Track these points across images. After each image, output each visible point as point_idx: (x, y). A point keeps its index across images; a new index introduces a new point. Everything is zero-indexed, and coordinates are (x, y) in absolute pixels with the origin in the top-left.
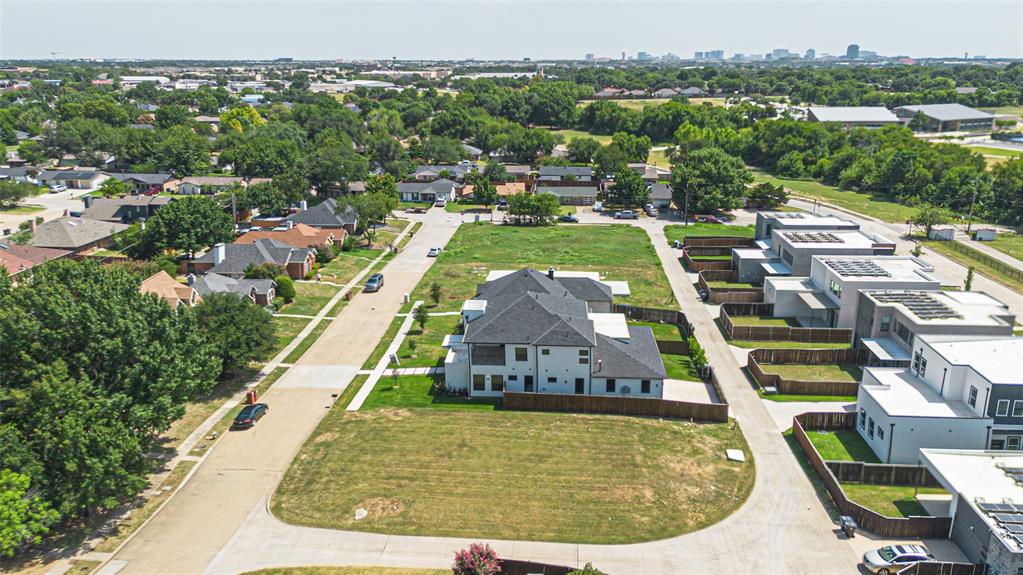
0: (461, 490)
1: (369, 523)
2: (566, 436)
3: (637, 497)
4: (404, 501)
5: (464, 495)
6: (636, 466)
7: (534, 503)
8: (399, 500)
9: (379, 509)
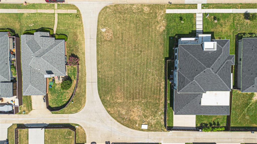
0: (117, 53)
1: (100, 33)
2: (149, 80)
3: (118, 98)
4: (111, 39)
5: (115, 55)
6: (133, 99)
7: (113, 73)
8: (112, 38)
9: (107, 34)
